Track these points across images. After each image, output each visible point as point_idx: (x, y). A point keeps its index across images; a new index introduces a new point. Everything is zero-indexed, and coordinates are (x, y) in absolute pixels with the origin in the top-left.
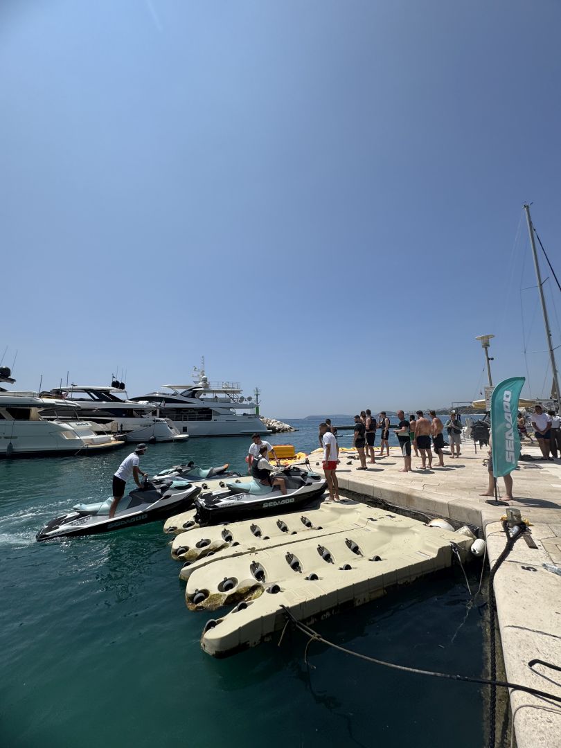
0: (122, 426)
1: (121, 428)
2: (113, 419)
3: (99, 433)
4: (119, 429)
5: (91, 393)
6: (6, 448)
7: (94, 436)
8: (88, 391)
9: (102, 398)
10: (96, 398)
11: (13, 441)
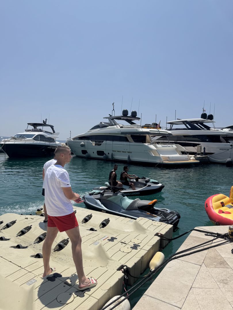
0: (204, 149)
1: (204, 151)
2: (200, 143)
3: (183, 153)
4: (202, 151)
5: (187, 125)
6: (127, 158)
7: (178, 155)
8: (184, 122)
9: (194, 128)
10: (189, 127)
11: (130, 154)
